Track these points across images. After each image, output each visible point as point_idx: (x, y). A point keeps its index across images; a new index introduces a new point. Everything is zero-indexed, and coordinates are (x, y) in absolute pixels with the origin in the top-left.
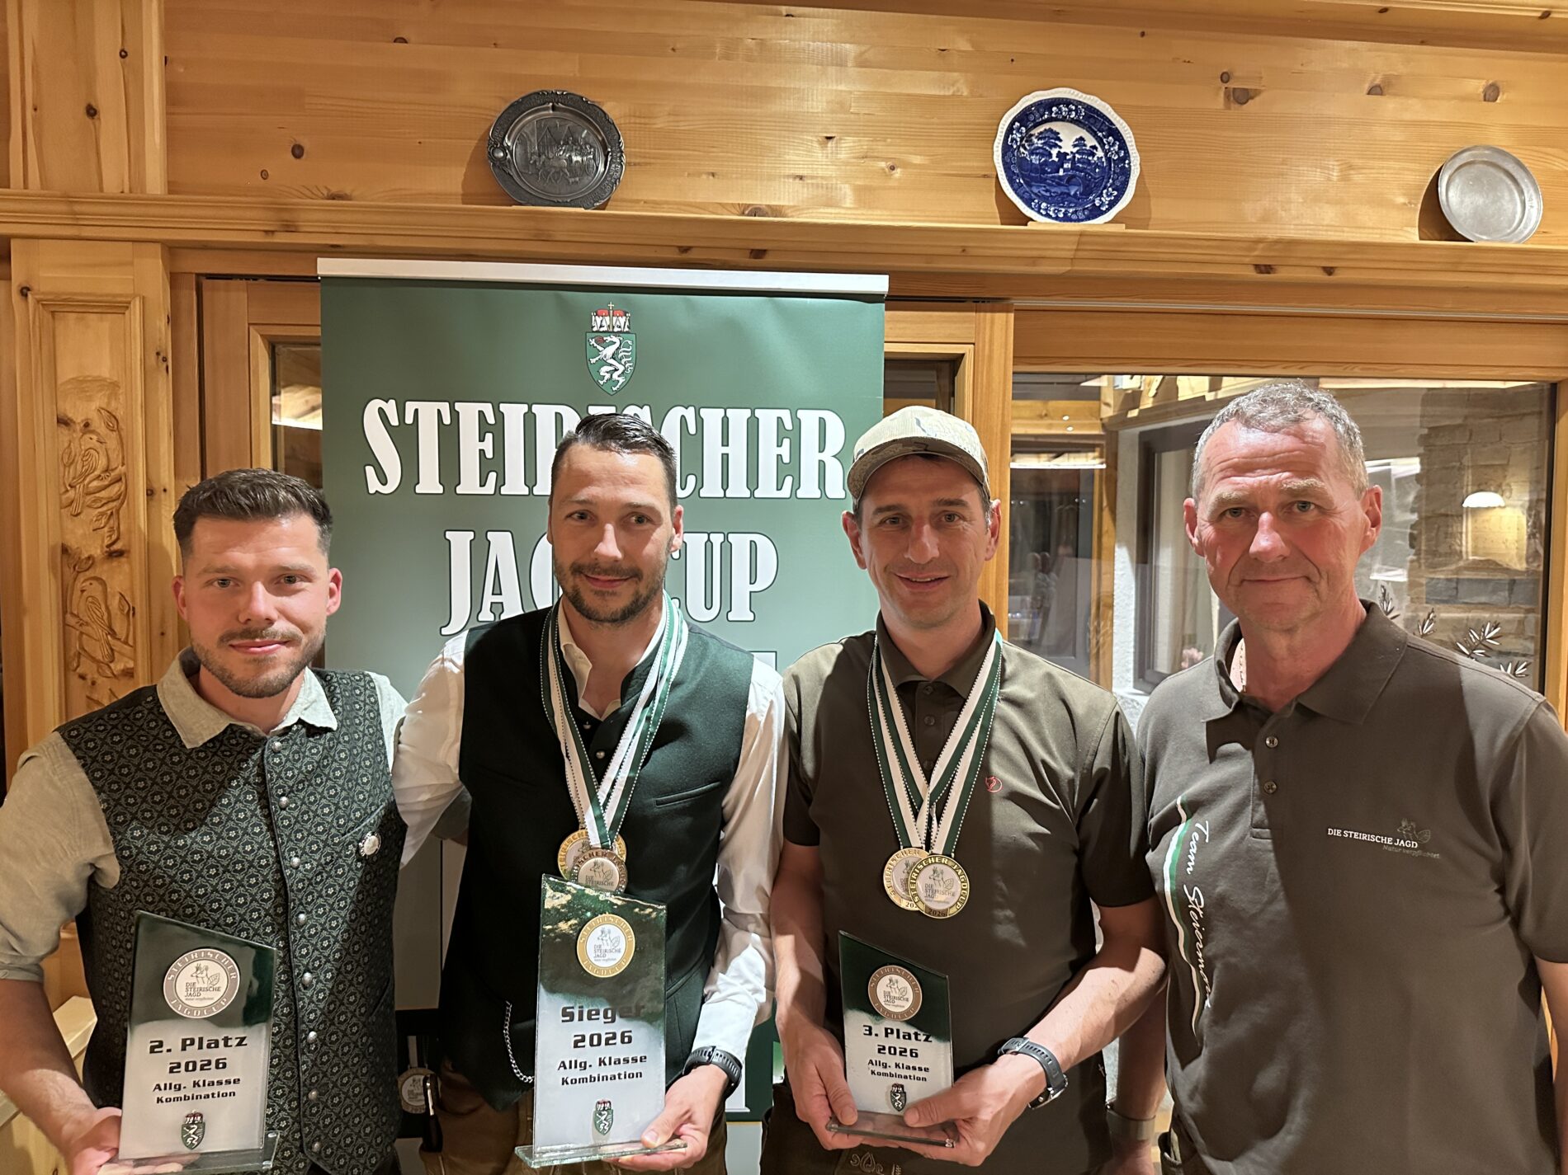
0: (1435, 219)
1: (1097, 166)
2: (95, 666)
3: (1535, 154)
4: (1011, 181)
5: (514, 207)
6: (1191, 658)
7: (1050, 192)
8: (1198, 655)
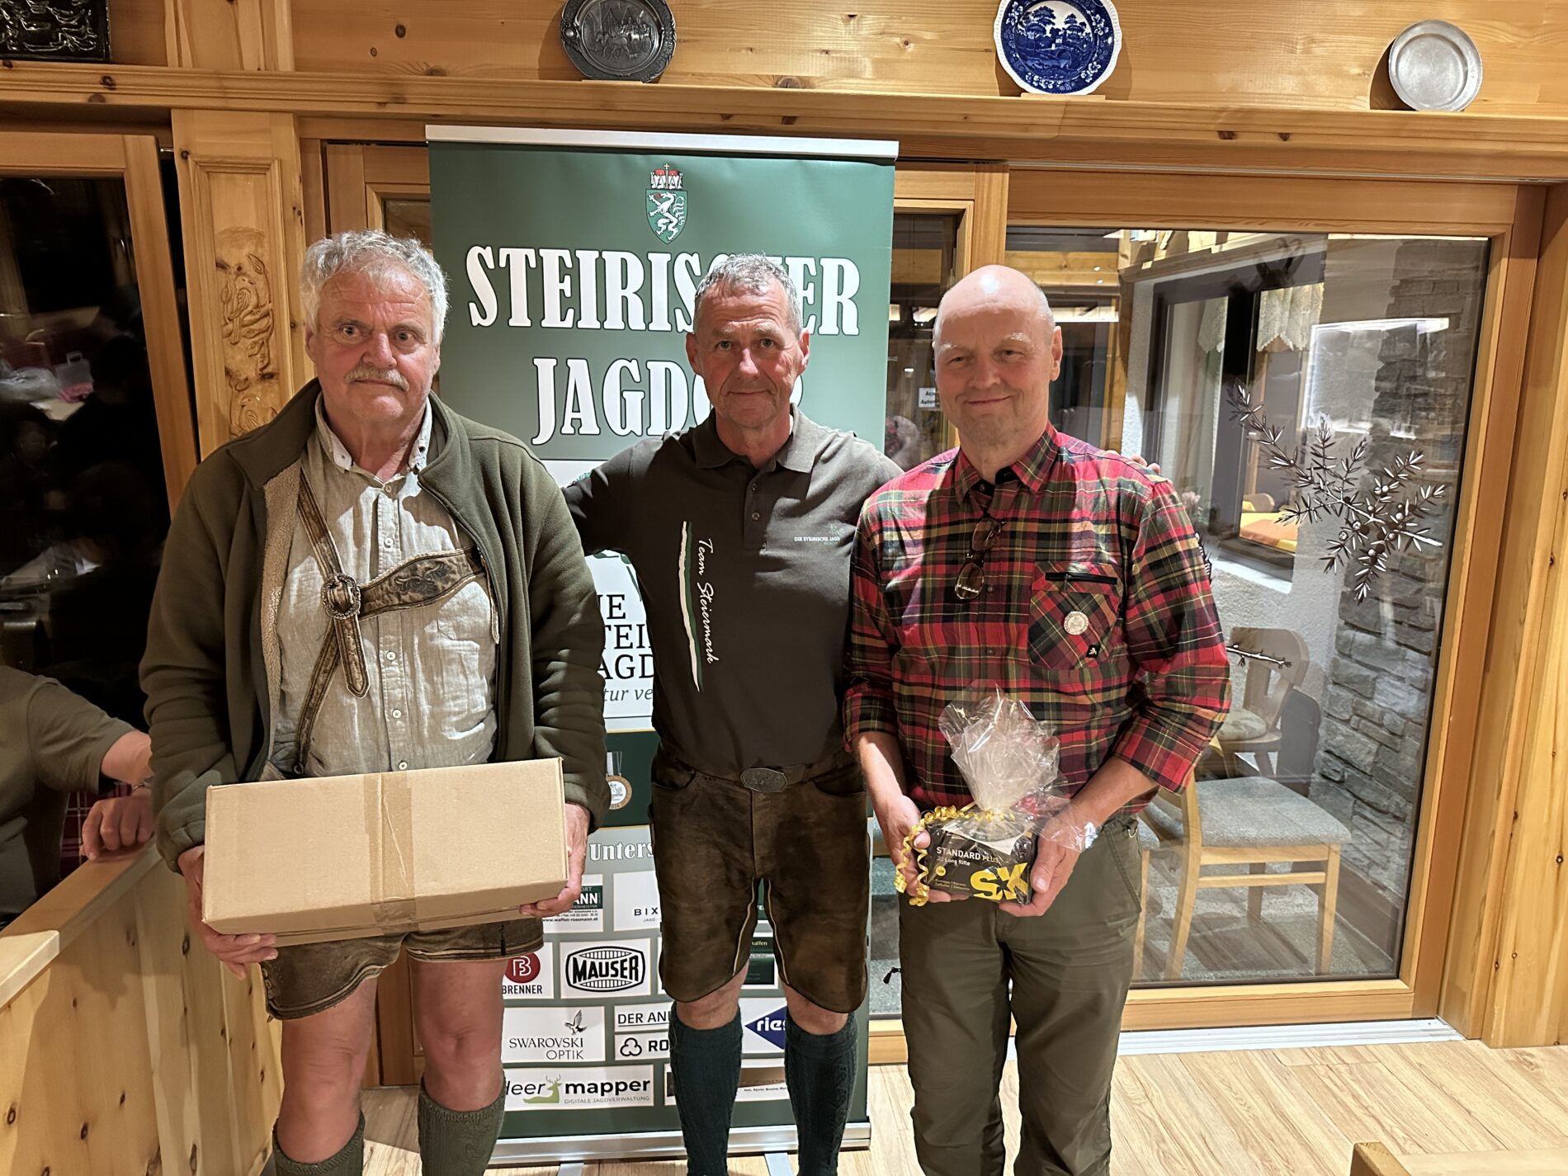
0: (1385, 90)
1: (1086, 42)
3: (1481, 27)
4: (1008, 56)
5: (584, 81)
6: (1189, 500)
7: (1042, 65)
8: (1195, 497)
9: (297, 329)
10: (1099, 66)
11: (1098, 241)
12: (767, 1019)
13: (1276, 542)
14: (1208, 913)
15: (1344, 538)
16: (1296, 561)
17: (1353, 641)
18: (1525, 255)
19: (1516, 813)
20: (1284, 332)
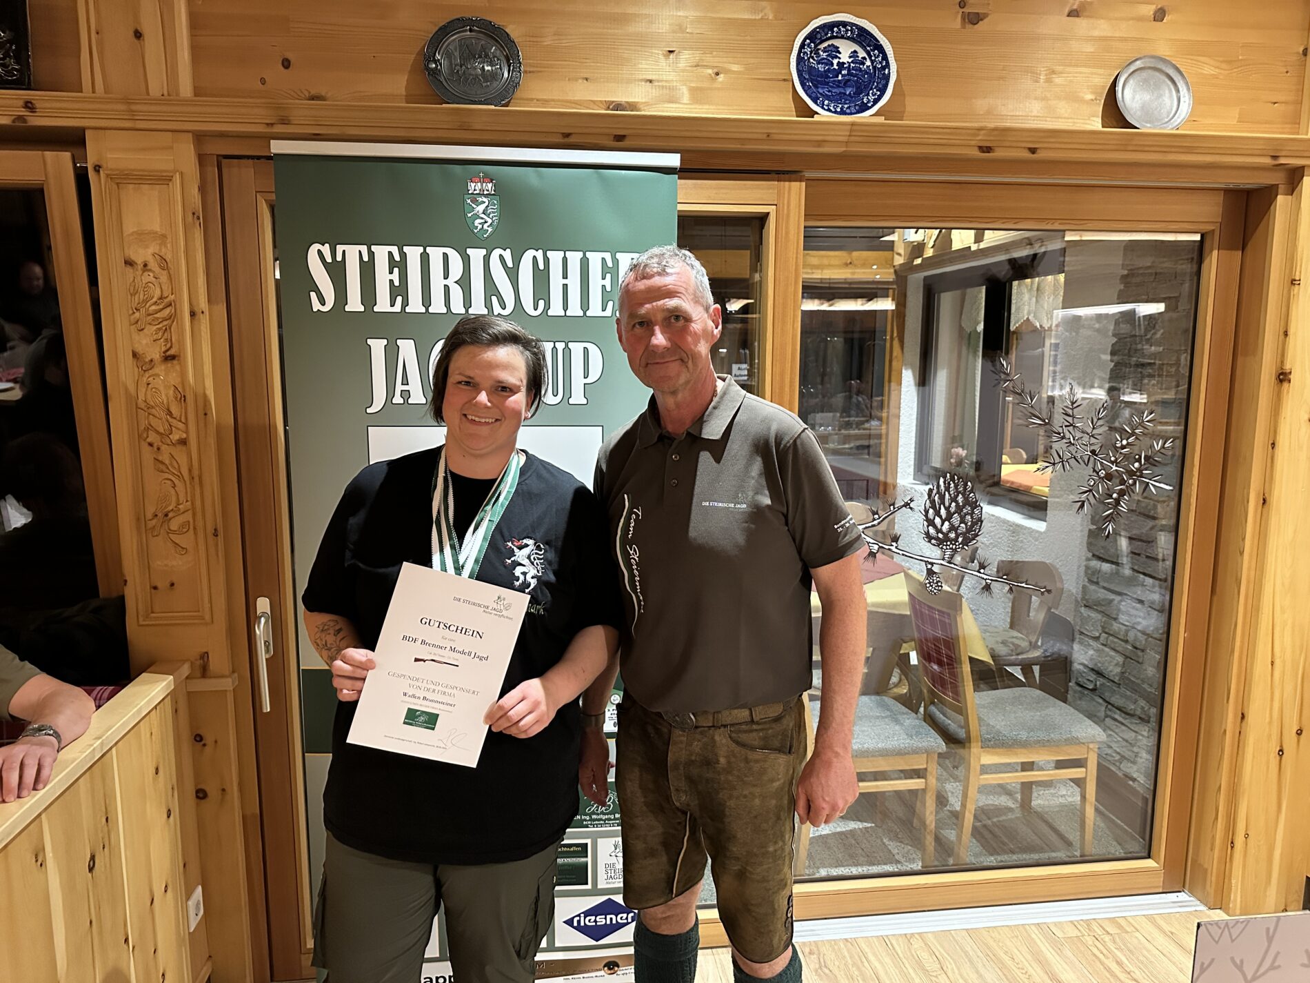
0: (1113, 112)
1: (867, 73)
2: (158, 438)
3: (1189, 61)
4: (803, 85)
5: (444, 105)
6: (958, 455)
7: (832, 92)
8: (963, 453)
9: (197, 317)
10: (879, 93)
11: (875, 242)
12: (582, 915)
13: (1031, 487)
14: (988, 805)
15: (1092, 484)
16: (1049, 504)
17: (1099, 571)
18: (1231, 247)
19: (1243, 714)
20: (1032, 315)
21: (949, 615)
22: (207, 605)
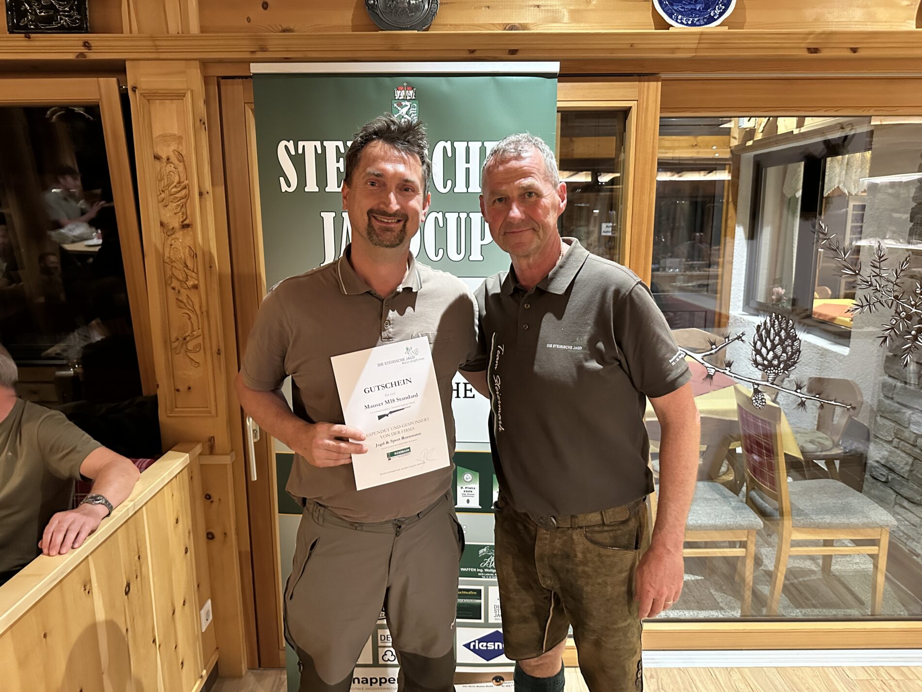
2: (179, 283)
5: (380, 32)
6: (778, 293)
7: (684, 8)
8: (782, 291)
9: (203, 196)
10: (724, 7)
11: (716, 128)
12: (477, 641)
14: (795, 567)
15: (894, 323)
16: (852, 334)
17: (893, 388)
20: (842, 184)
21: (770, 423)
22: (213, 403)
